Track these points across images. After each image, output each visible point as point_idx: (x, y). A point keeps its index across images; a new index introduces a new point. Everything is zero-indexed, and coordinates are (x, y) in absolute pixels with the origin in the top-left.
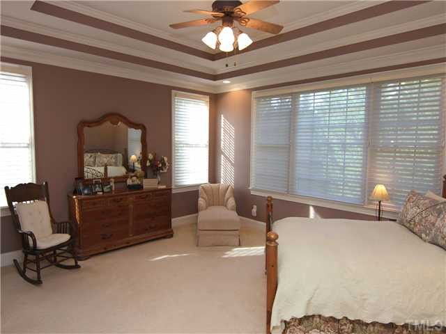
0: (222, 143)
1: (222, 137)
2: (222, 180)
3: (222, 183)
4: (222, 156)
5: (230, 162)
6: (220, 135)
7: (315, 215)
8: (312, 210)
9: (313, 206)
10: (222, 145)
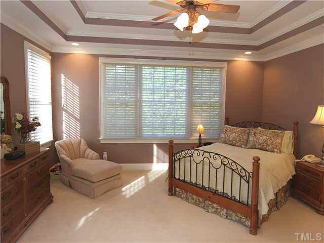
0: (63, 100)
1: (63, 95)
2: (64, 135)
3: (65, 138)
4: (64, 113)
5: (75, 118)
6: (61, 93)
7: (157, 149)
8: (155, 147)
9: (155, 144)
10: (63, 103)
